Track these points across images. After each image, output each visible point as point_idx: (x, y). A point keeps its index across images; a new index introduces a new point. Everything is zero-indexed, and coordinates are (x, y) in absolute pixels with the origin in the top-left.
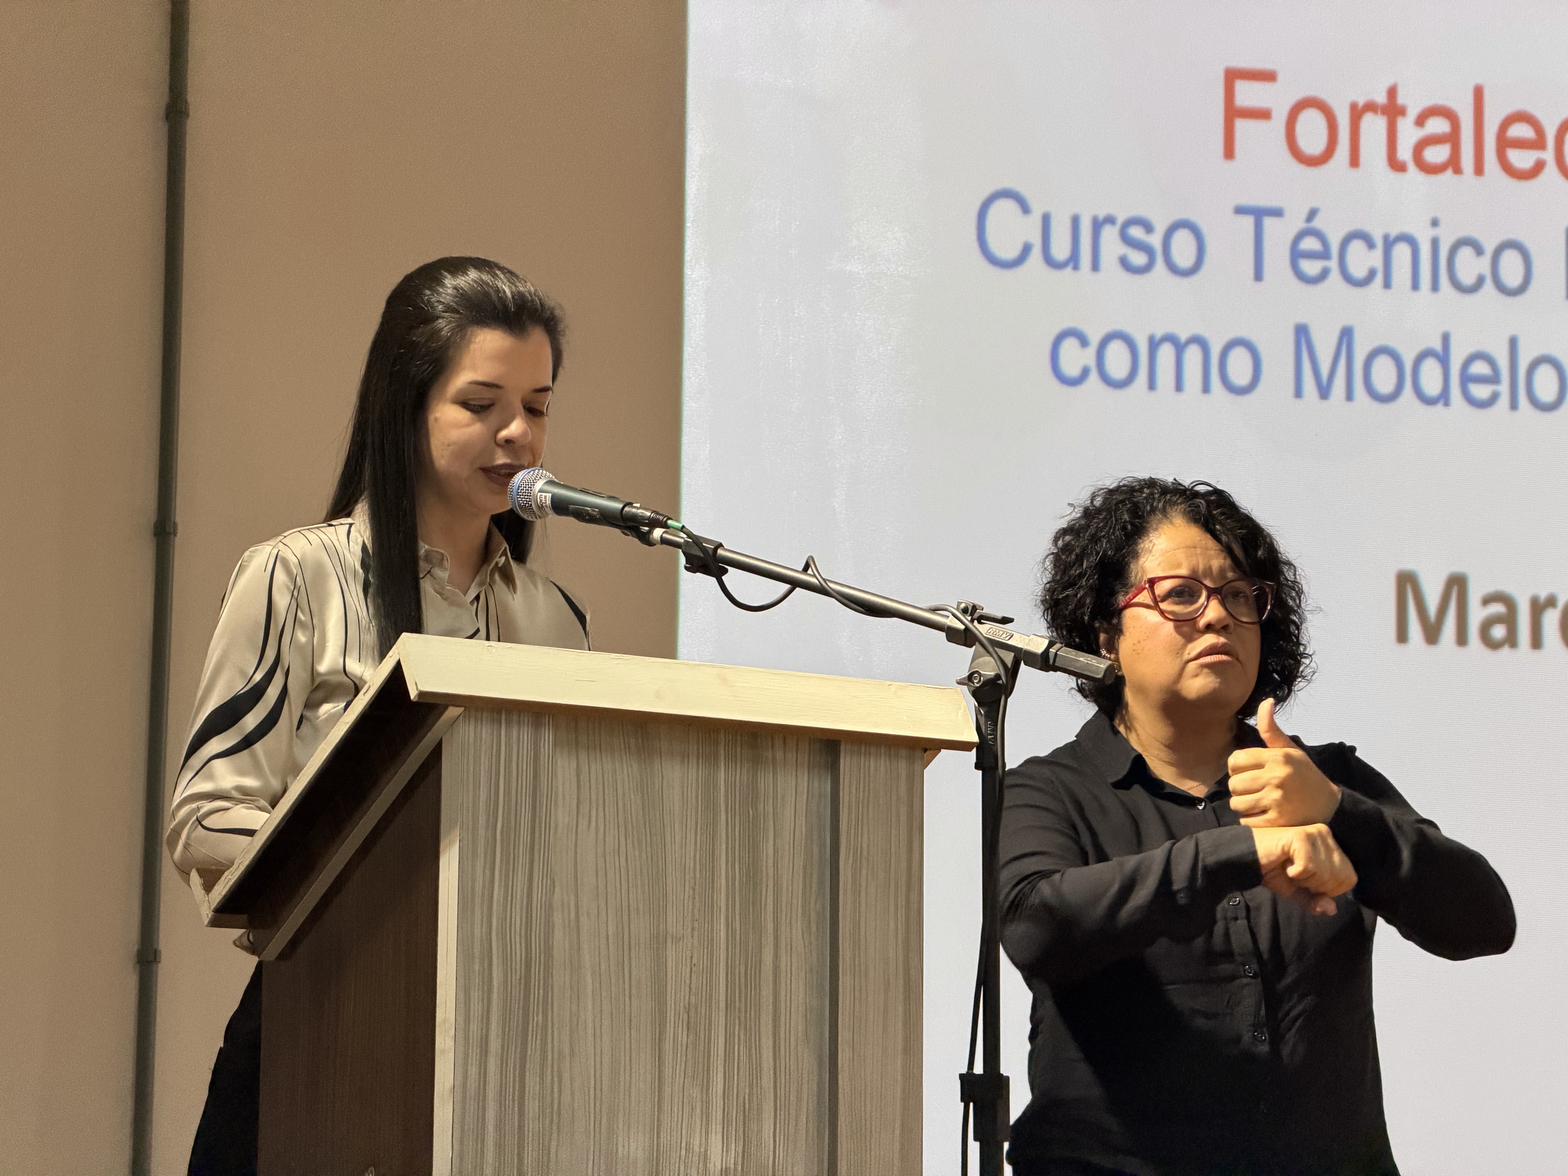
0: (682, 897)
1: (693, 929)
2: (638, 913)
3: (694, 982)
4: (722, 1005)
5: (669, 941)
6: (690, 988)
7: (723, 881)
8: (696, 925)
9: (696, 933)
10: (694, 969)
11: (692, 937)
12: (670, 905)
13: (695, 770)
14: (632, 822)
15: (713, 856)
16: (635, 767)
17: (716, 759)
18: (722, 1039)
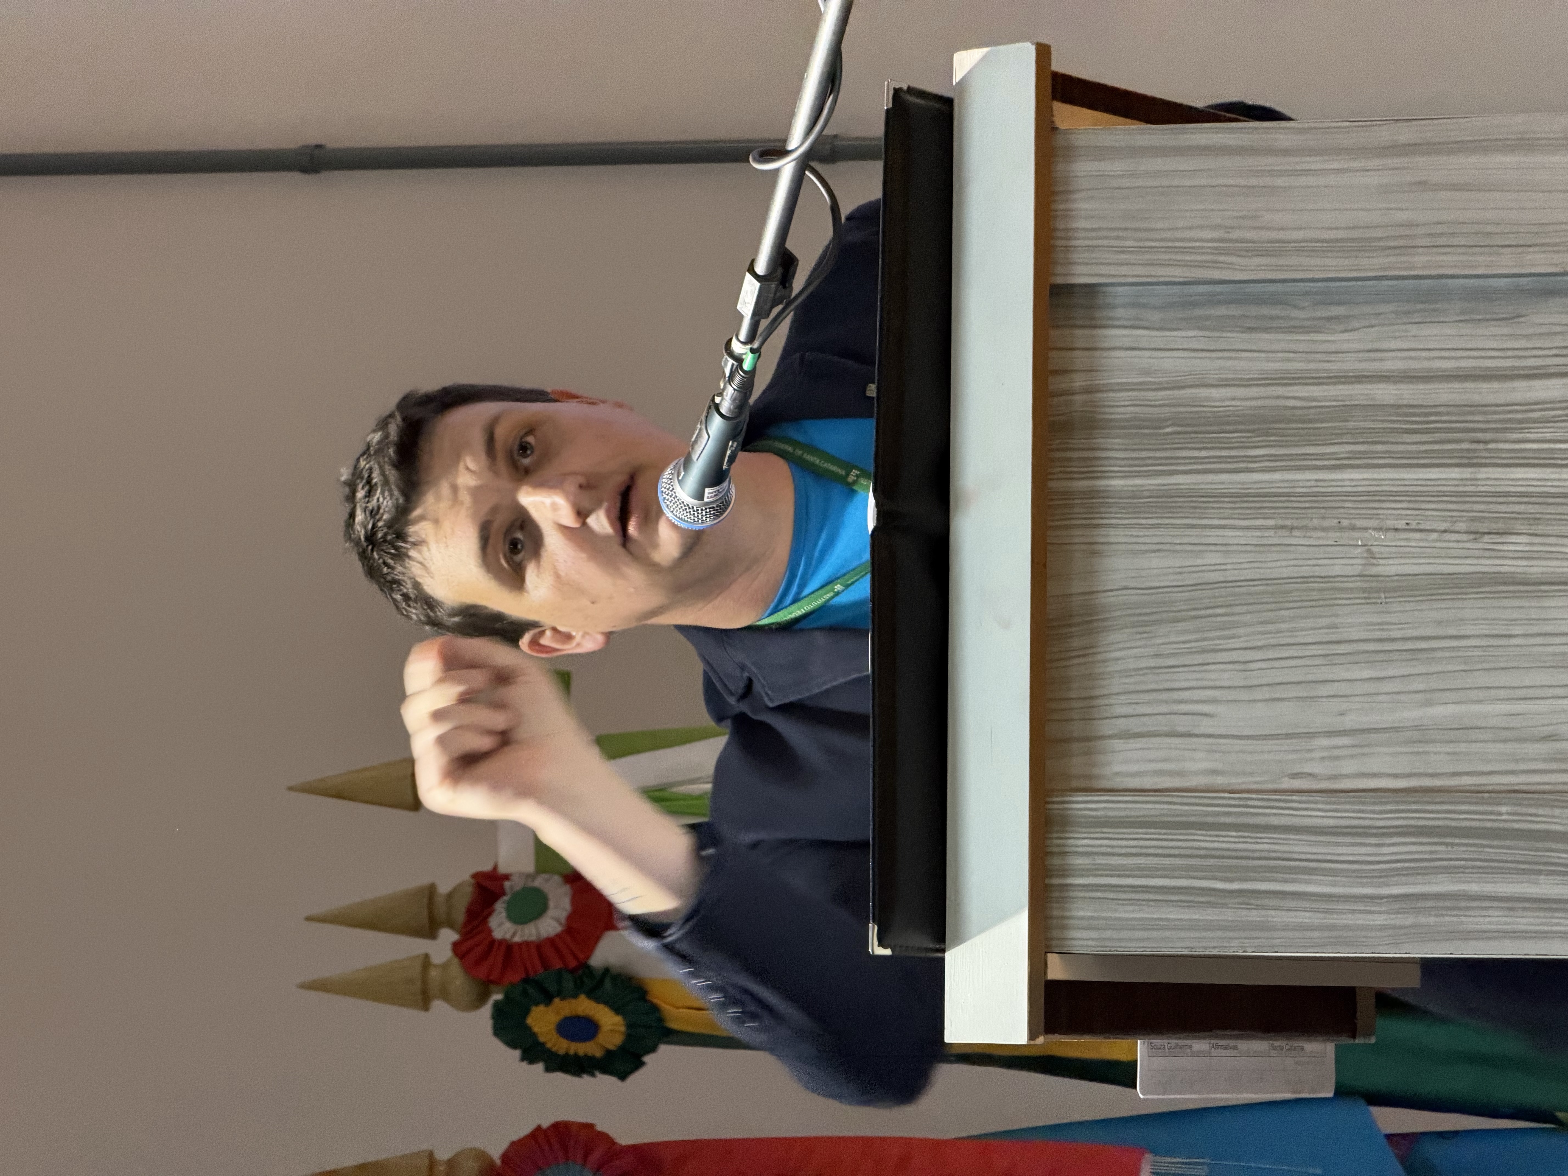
0: (1306, 549)
1: (1353, 528)
2: (1334, 626)
3: (1435, 526)
4: (1467, 473)
5: (1374, 570)
6: (1445, 531)
7: (1277, 476)
8: (1345, 523)
9: (1359, 523)
10: (1413, 525)
11: (1366, 529)
12: (1318, 571)
13: (1112, 532)
14: (1197, 641)
15: (1240, 497)
16: (1114, 637)
17: (1091, 494)
18: (1520, 473)
